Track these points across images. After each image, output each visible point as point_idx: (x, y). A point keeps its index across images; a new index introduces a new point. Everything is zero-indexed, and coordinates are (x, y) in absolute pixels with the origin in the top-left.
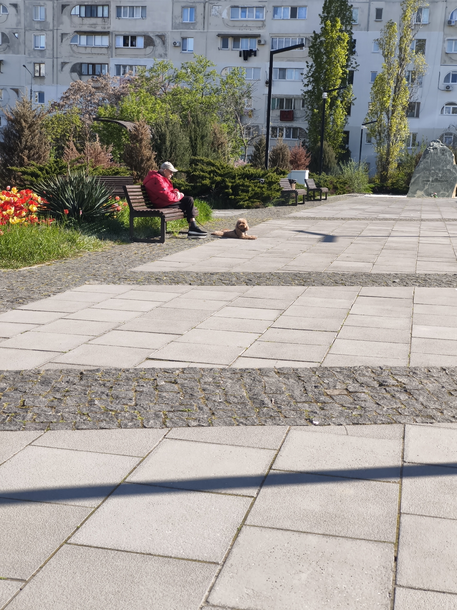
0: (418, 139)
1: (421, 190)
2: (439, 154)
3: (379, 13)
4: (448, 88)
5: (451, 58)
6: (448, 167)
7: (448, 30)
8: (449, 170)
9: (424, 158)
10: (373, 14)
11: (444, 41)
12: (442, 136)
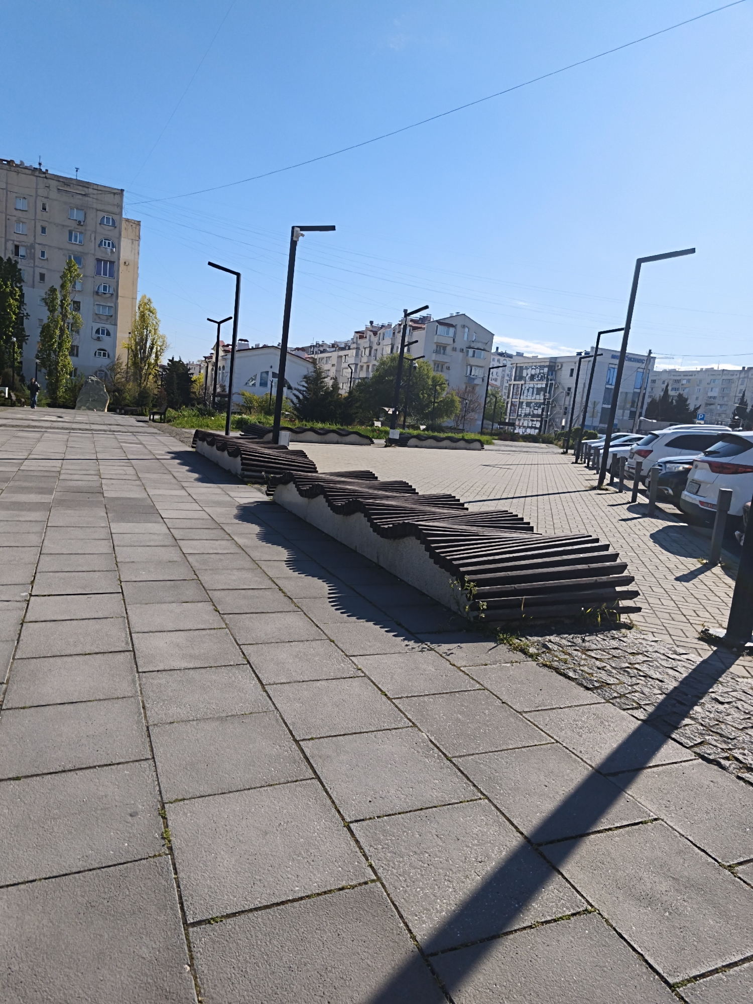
0: (78, 373)
1: (85, 406)
2: (95, 384)
3: (42, 277)
4: (98, 339)
5: (99, 318)
6: (102, 393)
7: (96, 297)
8: (102, 395)
9: (85, 386)
10: (37, 277)
11: (94, 305)
12: (97, 372)
